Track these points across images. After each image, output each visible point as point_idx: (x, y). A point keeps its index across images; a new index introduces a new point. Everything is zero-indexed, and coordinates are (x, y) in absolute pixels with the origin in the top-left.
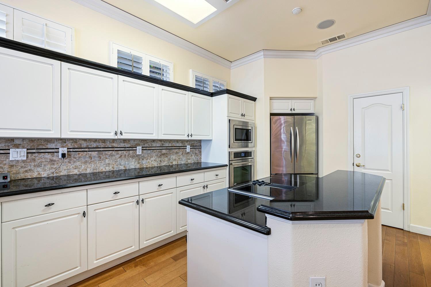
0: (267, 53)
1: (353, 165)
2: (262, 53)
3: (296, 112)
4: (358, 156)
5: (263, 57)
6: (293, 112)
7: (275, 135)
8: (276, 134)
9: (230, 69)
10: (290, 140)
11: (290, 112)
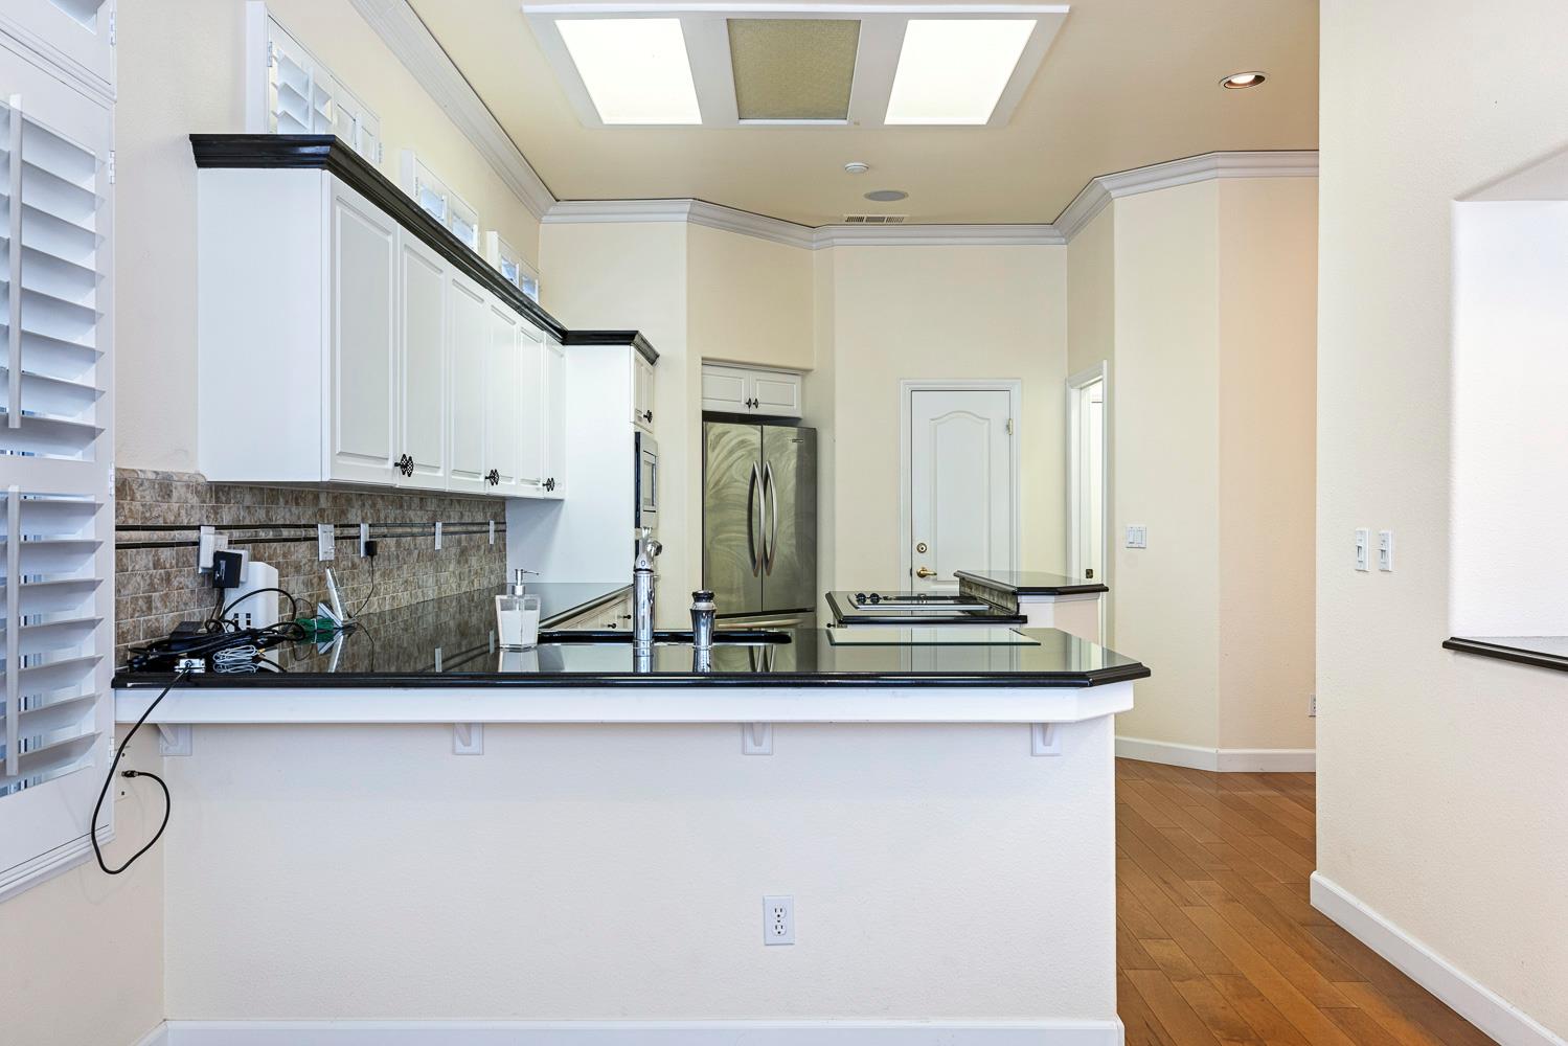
0: (702, 209)
1: (911, 574)
2: (686, 206)
3: (761, 411)
4: (921, 549)
5: (685, 217)
6: (753, 411)
7: (714, 487)
8: (716, 484)
9: (540, 221)
10: (747, 503)
11: (745, 411)
